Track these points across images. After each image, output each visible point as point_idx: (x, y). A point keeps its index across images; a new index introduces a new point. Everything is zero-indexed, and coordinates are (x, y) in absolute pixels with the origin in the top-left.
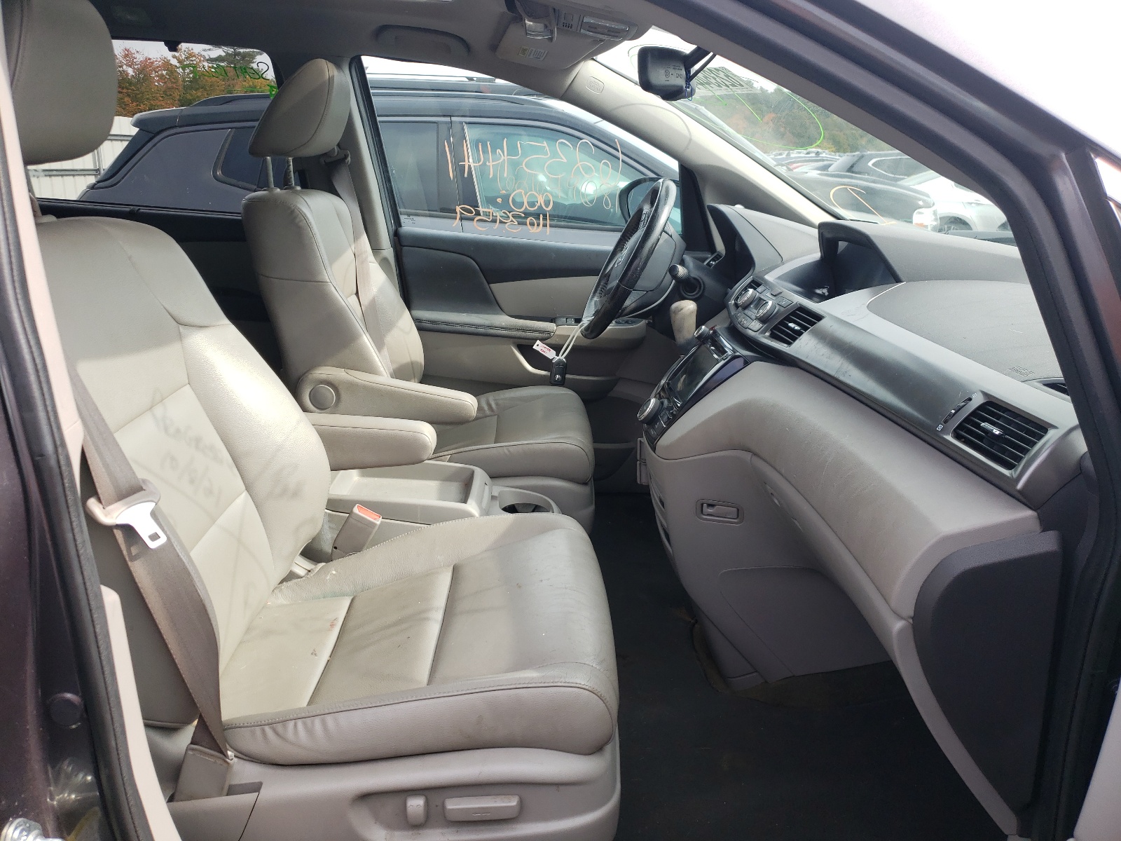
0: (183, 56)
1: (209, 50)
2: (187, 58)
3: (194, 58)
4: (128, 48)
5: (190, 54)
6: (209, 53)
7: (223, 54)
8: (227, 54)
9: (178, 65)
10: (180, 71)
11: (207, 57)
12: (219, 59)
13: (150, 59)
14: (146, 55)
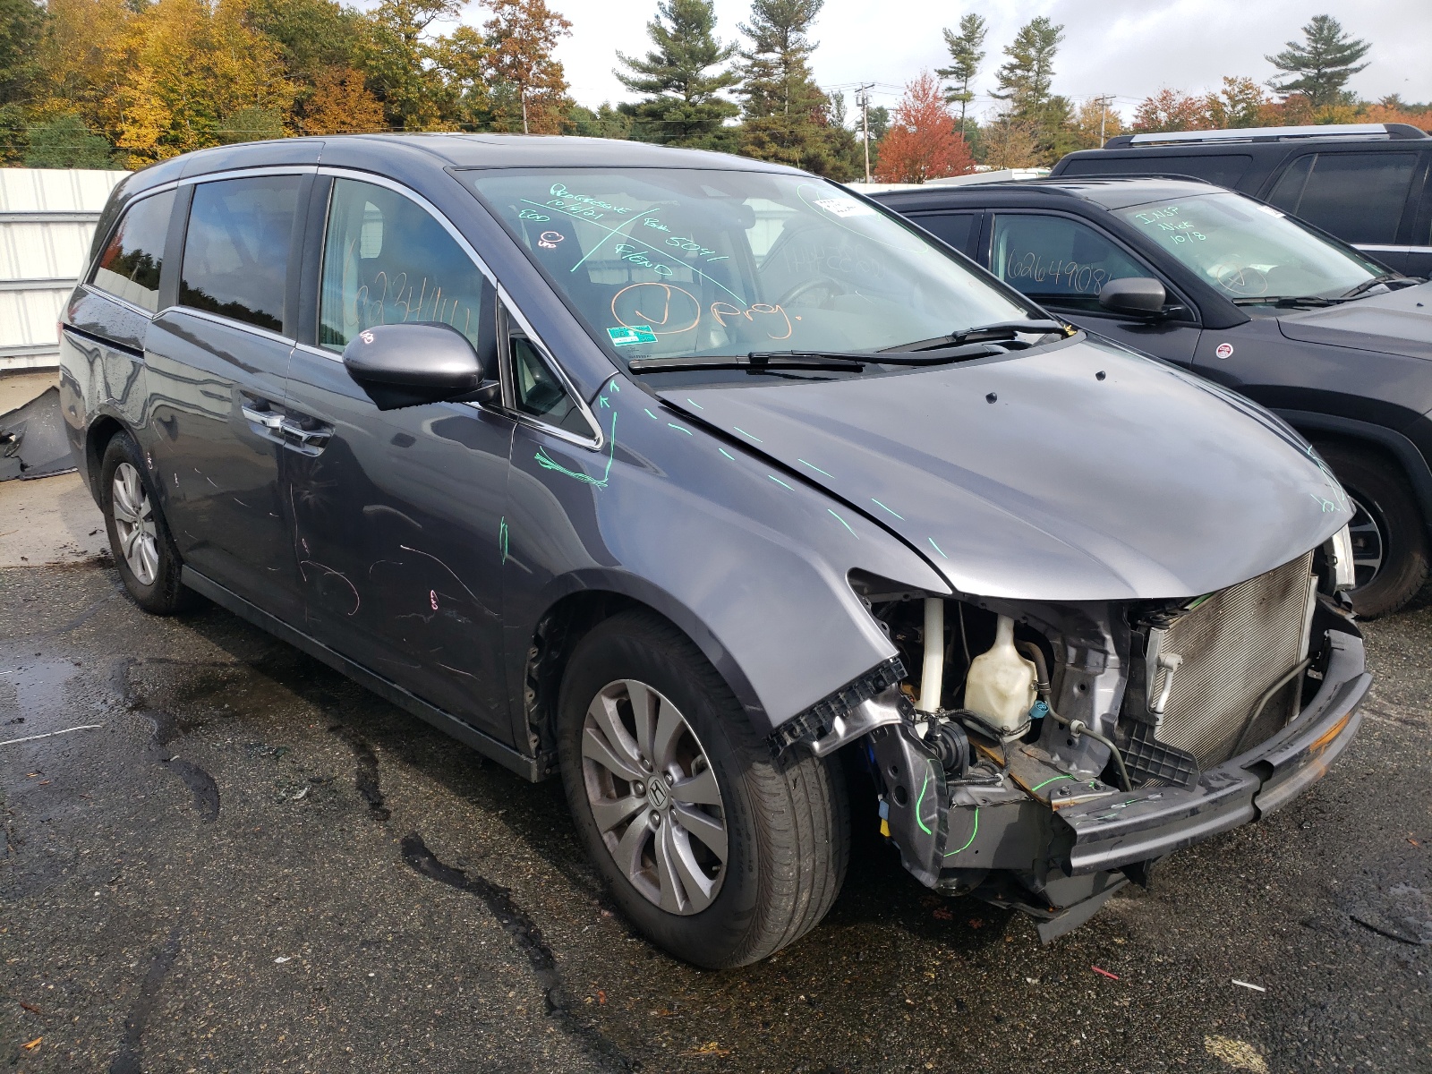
0: (1237, 90)
1: (1283, 75)
2: (1240, 92)
3: (1250, 91)
4: (1167, 89)
5: (1246, 87)
6: (1281, 79)
7: (1301, 78)
8: (1308, 78)
9: (1227, 102)
10: (1228, 109)
11: (1278, 85)
12: (1295, 85)
13: (1191, 99)
14: (1188, 94)
